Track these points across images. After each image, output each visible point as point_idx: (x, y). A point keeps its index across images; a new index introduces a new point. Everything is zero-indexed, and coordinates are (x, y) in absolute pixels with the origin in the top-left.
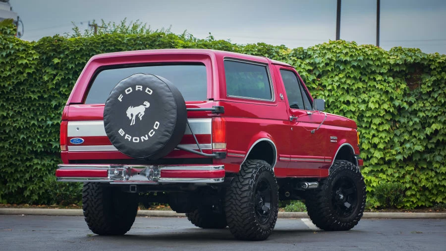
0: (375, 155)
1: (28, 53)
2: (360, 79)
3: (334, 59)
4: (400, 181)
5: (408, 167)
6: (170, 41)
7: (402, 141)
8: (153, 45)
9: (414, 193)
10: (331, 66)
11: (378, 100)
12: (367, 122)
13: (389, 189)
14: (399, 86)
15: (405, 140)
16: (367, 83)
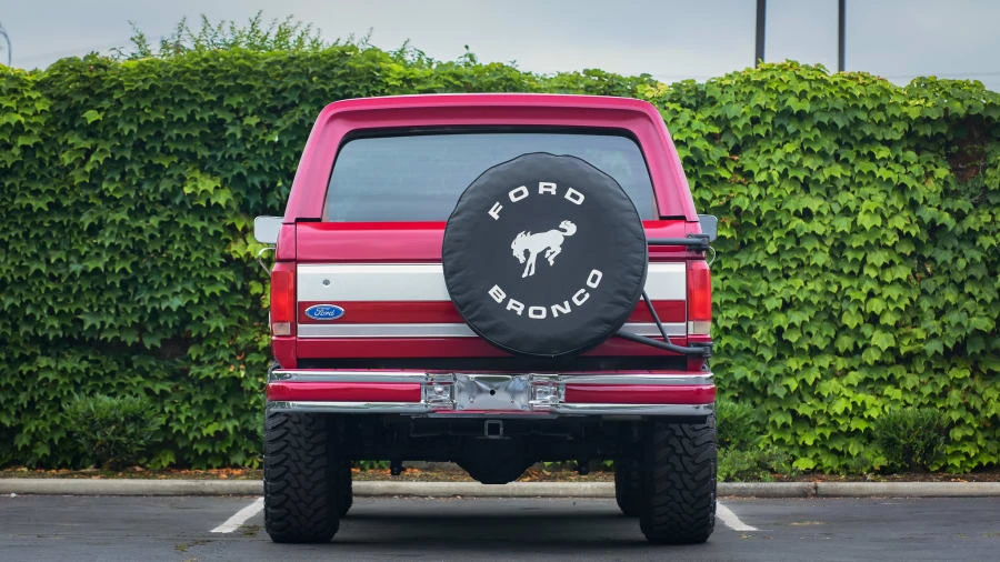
0: (873, 342)
1: (23, 99)
2: (837, 156)
3: (772, 108)
4: (935, 405)
5: (954, 369)
6: (371, 67)
7: (940, 307)
8: (329, 75)
9: (970, 433)
10: (765, 123)
11: (882, 207)
12: (855, 260)
13: (911, 424)
14: (932, 173)
15: (947, 304)
16: (853, 166)
